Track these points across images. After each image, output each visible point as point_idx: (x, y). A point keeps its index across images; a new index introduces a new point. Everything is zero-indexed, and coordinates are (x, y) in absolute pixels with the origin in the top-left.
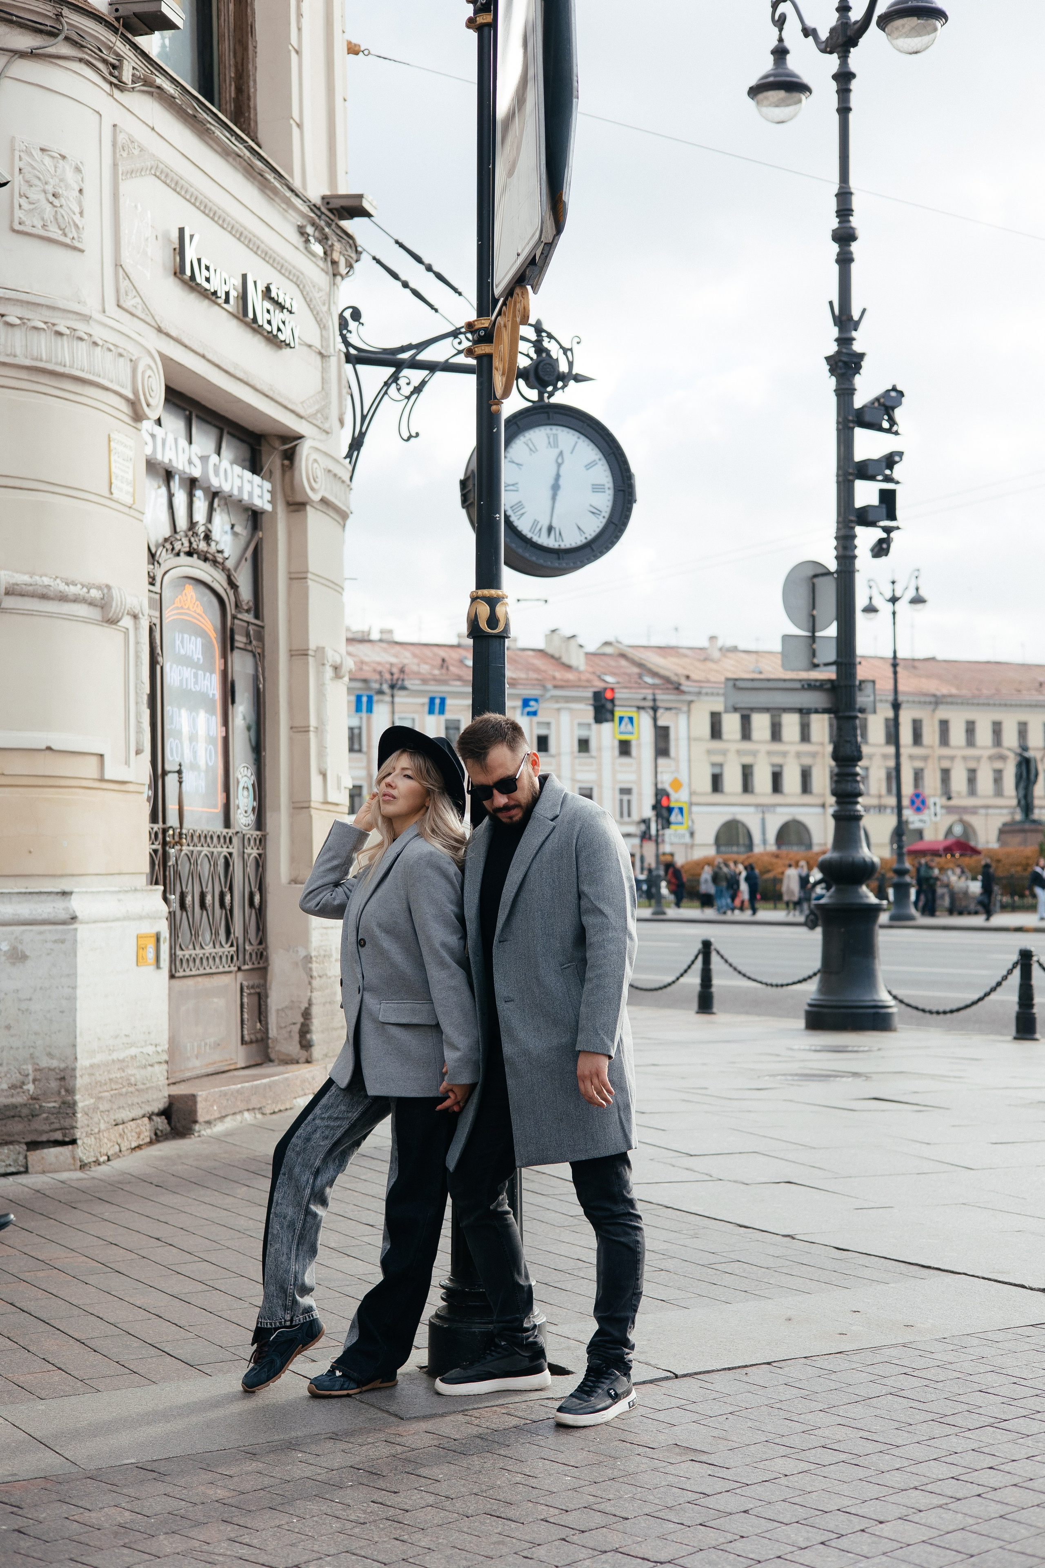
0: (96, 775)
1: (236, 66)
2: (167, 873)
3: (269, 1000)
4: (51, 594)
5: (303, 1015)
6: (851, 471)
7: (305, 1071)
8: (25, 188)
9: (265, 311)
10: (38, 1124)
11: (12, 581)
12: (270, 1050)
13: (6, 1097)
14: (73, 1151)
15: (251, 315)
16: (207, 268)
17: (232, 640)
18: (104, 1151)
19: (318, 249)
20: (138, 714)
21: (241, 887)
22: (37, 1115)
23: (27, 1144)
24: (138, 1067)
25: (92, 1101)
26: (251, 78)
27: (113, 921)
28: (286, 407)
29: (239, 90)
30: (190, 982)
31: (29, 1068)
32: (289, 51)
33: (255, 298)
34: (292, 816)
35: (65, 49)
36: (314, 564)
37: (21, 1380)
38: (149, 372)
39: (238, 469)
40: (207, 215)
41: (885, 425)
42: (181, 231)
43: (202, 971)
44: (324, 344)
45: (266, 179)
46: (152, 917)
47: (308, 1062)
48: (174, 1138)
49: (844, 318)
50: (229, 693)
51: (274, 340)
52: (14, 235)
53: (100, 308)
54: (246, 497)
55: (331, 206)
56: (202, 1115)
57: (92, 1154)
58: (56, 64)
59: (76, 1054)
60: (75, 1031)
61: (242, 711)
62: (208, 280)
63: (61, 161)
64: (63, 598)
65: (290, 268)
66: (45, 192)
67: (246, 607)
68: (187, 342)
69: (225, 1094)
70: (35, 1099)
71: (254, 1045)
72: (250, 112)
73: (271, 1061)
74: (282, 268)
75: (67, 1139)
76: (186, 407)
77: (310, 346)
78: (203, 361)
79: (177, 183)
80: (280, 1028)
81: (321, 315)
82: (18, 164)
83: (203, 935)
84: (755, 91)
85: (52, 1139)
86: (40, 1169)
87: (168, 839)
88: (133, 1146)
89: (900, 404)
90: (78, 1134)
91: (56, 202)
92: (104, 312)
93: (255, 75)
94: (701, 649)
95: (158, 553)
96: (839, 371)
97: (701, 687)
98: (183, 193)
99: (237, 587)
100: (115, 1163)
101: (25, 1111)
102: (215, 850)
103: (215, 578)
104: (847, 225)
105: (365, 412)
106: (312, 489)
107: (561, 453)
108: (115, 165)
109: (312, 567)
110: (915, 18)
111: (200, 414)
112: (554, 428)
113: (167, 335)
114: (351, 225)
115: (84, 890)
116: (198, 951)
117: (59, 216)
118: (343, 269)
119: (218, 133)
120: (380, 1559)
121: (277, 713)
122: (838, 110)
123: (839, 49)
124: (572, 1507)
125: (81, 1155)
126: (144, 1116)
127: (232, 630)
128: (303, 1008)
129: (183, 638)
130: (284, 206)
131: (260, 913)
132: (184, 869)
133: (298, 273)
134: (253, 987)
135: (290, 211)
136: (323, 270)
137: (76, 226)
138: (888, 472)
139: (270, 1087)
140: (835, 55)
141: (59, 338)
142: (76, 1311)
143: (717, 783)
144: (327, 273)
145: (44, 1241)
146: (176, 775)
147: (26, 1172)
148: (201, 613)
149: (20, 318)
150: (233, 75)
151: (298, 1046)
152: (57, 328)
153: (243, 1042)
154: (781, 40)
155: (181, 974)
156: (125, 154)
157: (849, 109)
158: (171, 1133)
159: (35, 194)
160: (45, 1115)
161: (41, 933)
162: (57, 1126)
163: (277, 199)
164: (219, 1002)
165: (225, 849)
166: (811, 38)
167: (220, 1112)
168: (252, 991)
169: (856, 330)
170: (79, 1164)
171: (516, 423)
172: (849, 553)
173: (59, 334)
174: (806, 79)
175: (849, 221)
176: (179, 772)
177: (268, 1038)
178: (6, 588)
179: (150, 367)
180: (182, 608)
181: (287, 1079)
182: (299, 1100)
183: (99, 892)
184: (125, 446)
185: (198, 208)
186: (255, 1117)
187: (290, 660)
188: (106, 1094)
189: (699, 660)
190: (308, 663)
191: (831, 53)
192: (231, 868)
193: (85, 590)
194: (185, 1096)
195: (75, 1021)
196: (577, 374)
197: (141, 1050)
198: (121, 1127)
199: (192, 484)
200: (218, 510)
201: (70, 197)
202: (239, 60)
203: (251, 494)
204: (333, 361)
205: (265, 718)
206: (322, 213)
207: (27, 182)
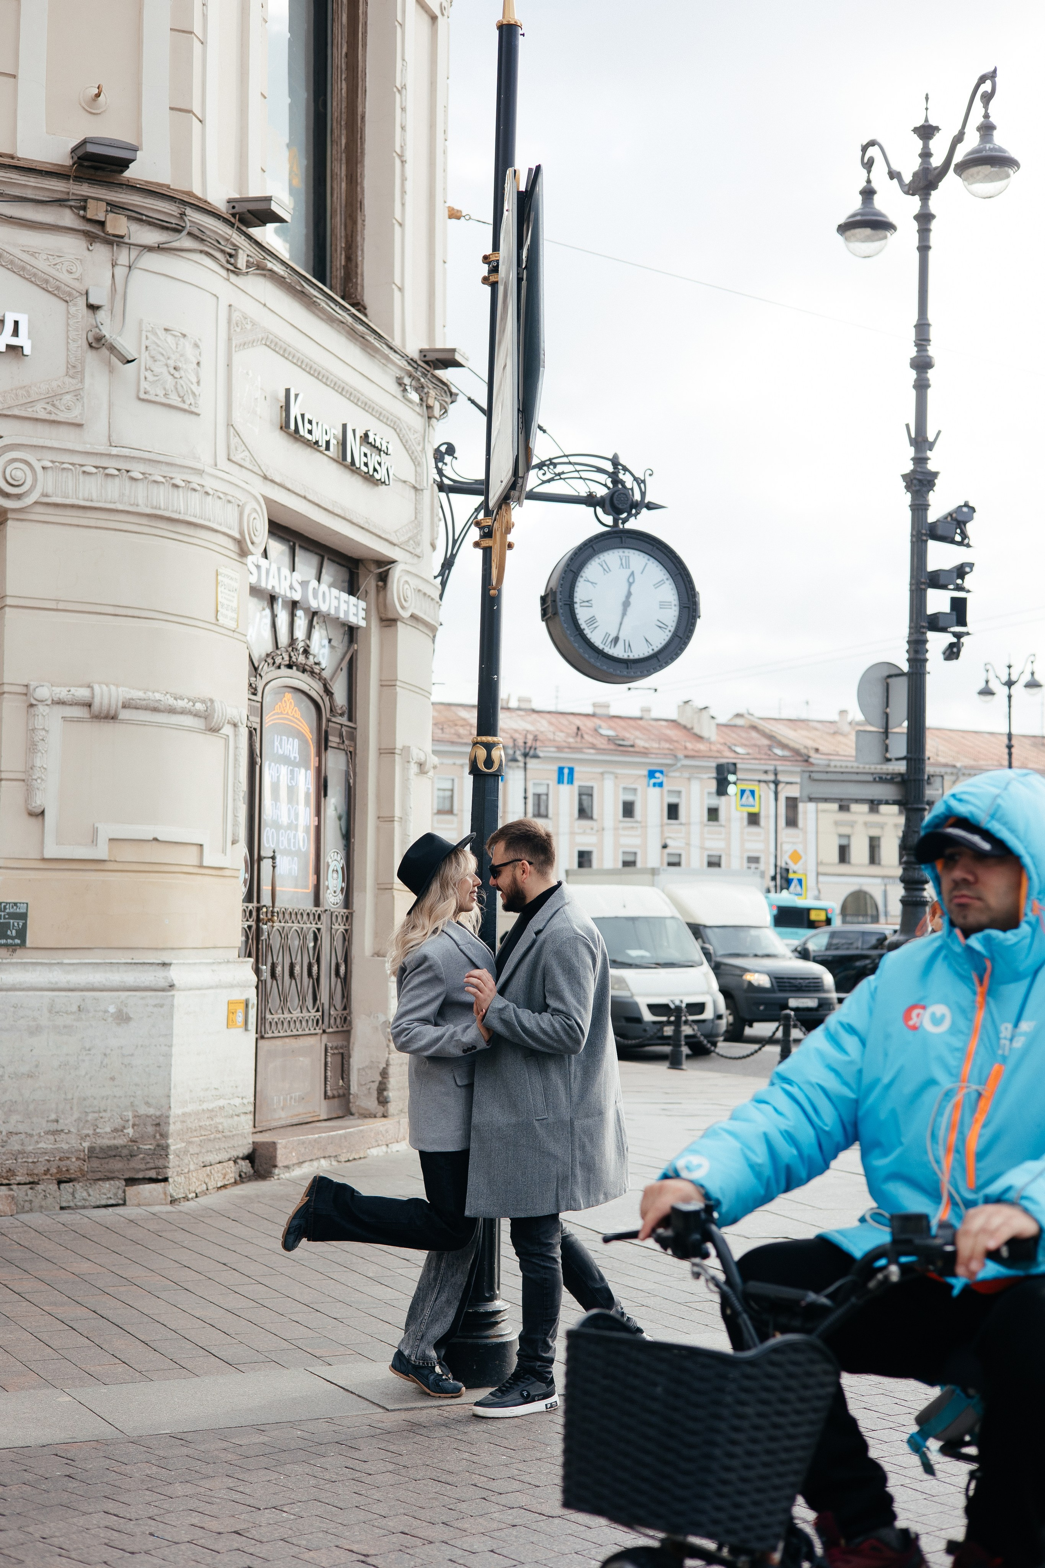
0: (195, 862)
1: (346, 236)
2: (260, 946)
3: (351, 1060)
4: (162, 707)
5: (381, 1074)
6: (923, 580)
7: (379, 1124)
8: (150, 363)
9: (362, 454)
10: (136, 1163)
11: (129, 696)
12: (351, 1105)
13: (109, 1139)
14: (164, 1188)
15: (349, 459)
16: (310, 422)
17: (327, 740)
18: (192, 1188)
19: (414, 397)
20: (235, 809)
21: (329, 958)
22: (135, 1156)
23: (126, 1180)
24: (226, 1117)
25: (183, 1145)
26: (360, 248)
27: (207, 988)
28: (380, 537)
29: (349, 259)
30: (278, 1042)
31: (130, 1115)
32: (393, 225)
33: (354, 446)
34: (376, 896)
35: (188, 243)
36: (403, 673)
37: (92, 1369)
38: (254, 515)
39: (335, 592)
40: (312, 375)
41: (958, 538)
42: (288, 391)
43: (289, 1033)
44: (418, 479)
45: (367, 340)
46: (243, 986)
47: (384, 1116)
48: (256, 1180)
49: (920, 439)
50: (322, 787)
51: (370, 479)
52: (140, 404)
53: (212, 462)
54: (342, 615)
55: (426, 359)
56: (281, 1160)
57: (182, 1191)
58: (180, 256)
59: (170, 1103)
60: (170, 1084)
61: (334, 802)
62: (310, 432)
63: (182, 339)
64: (172, 711)
65: (387, 414)
66: (167, 365)
67: (340, 712)
68: (290, 487)
69: (303, 1143)
70: (134, 1141)
71: (336, 1100)
72: (357, 278)
73: (352, 1114)
74: (380, 415)
75: (160, 1177)
76: (291, 539)
77: (405, 482)
78: (304, 501)
79: (285, 350)
80: (360, 1085)
81: (416, 454)
82: (144, 343)
83: (292, 1001)
84: (844, 228)
85: (147, 1177)
86: (136, 1202)
87: (261, 916)
88: (219, 1185)
89: (972, 519)
90: (170, 1173)
91: (177, 374)
92: (216, 465)
93: (362, 245)
94: (831, 722)
95: (260, 667)
96: (914, 488)
97: (830, 760)
98: (290, 358)
99: (332, 694)
100: (202, 1200)
101: (125, 1152)
102: (304, 926)
103: (313, 687)
104: (924, 354)
105: (456, 537)
106: (403, 607)
107: (633, 573)
108: (230, 339)
109: (400, 676)
110: (989, 167)
111: (303, 545)
112: (626, 551)
113: (272, 481)
114: (446, 374)
115: (182, 961)
116: (287, 1015)
117: (179, 386)
118: (437, 412)
119: (323, 304)
120: (338, 1505)
121: (366, 805)
122: (918, 248)
123: (919, 192)
124: (499, 1476)
125: (172, 1191)
126: (229, 1160)
127: (326, 732)
128: (381, 1068)
129: (281, 740)
130: (383, 361)
131: (346, 981)
132: (276, 942)
133: (395, 419)
134: (336, 1048)
135: (389, 365)
136: (419, 414)
137: (194, 394)
138: (959, 581)
139: (345, 1137)
140: (917, 197)
141: (175, 490)
142: (146, 1319)
143: (844, 854)
144: (422, 416)
145: (130, 1262)
146: (271, 860)
147: (124, 1204)
148: (299, 717)
149: (143, 474)
150: (343, 245)
151: (376, 1102)
152: (174, 481)
153: (326, 1097)
154: (869, 181)
155: (270, 1035)
156: (238, 330)
157: (928, 248)
158: (254, 1176)
159: (159, 368)
160: (141, 1156)
161: (143, 998)
162: (152, 1165)
163: (377, 356)
164: (304, 1061)
165: (314, 925)
166: (895, 180)
167: (298, 1159)
168: (336, 1051)
169: (931, 450)
170: (170, 1199)
171: (592, 546)
172: (921, 657)
173: (176, 486)
174: (892, 218)
175: (927, 350)
176: (273, 858)
177: (349, 1094)
178: (123, 703)
179: (255, 510)
180: (281, 713)
181: (361, 1131)
182: (372, 1150)
183: (195, 964)
184: (232, 579)
185: (304, 370)
186: (331, 1164)
187: (379, 758)
188: (197, 1139)
189: (828, 734)
190: (394, 761)
191: (913, 195)
192: (319, 942)
193: (191, 703)
194: (267, 1143)
195: (170, 1074)
196: (649, 502)
197: (229, 1101)
198: (208, 1168)
199: (294, 605)
200: (317, 627)
201: (189, 372)
202: (349, 233)
203: (346, 613)
204: (427, 494)
205: (355, 809)
206: (419, 365)
207: (153, 357)
